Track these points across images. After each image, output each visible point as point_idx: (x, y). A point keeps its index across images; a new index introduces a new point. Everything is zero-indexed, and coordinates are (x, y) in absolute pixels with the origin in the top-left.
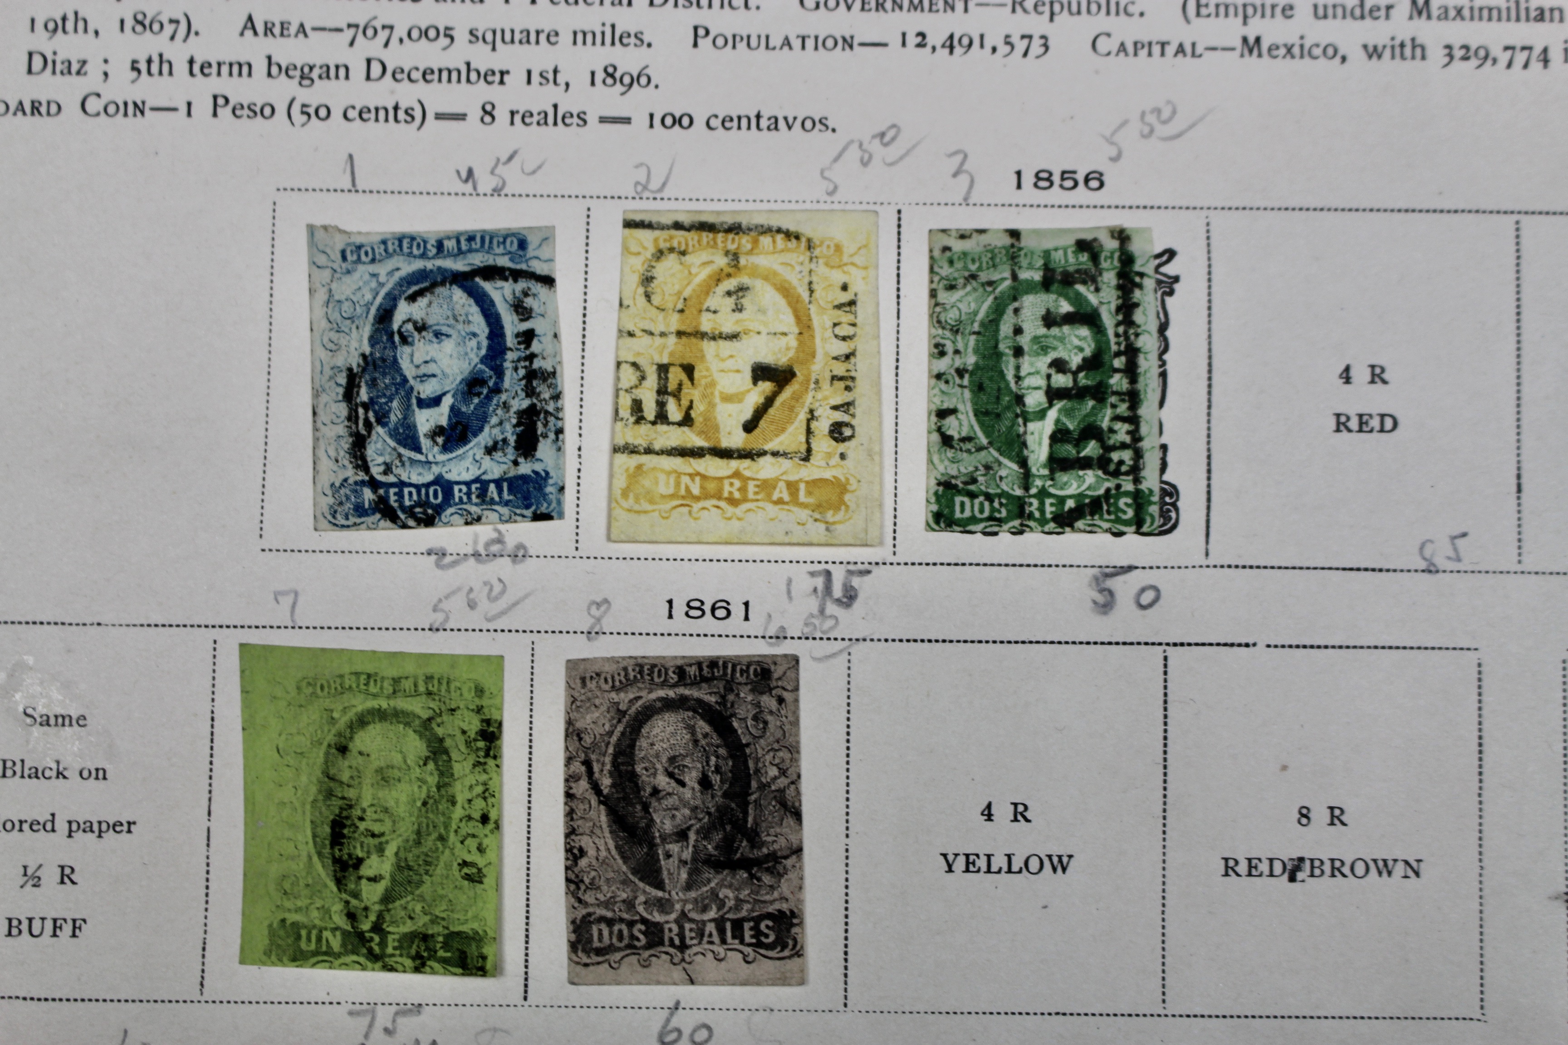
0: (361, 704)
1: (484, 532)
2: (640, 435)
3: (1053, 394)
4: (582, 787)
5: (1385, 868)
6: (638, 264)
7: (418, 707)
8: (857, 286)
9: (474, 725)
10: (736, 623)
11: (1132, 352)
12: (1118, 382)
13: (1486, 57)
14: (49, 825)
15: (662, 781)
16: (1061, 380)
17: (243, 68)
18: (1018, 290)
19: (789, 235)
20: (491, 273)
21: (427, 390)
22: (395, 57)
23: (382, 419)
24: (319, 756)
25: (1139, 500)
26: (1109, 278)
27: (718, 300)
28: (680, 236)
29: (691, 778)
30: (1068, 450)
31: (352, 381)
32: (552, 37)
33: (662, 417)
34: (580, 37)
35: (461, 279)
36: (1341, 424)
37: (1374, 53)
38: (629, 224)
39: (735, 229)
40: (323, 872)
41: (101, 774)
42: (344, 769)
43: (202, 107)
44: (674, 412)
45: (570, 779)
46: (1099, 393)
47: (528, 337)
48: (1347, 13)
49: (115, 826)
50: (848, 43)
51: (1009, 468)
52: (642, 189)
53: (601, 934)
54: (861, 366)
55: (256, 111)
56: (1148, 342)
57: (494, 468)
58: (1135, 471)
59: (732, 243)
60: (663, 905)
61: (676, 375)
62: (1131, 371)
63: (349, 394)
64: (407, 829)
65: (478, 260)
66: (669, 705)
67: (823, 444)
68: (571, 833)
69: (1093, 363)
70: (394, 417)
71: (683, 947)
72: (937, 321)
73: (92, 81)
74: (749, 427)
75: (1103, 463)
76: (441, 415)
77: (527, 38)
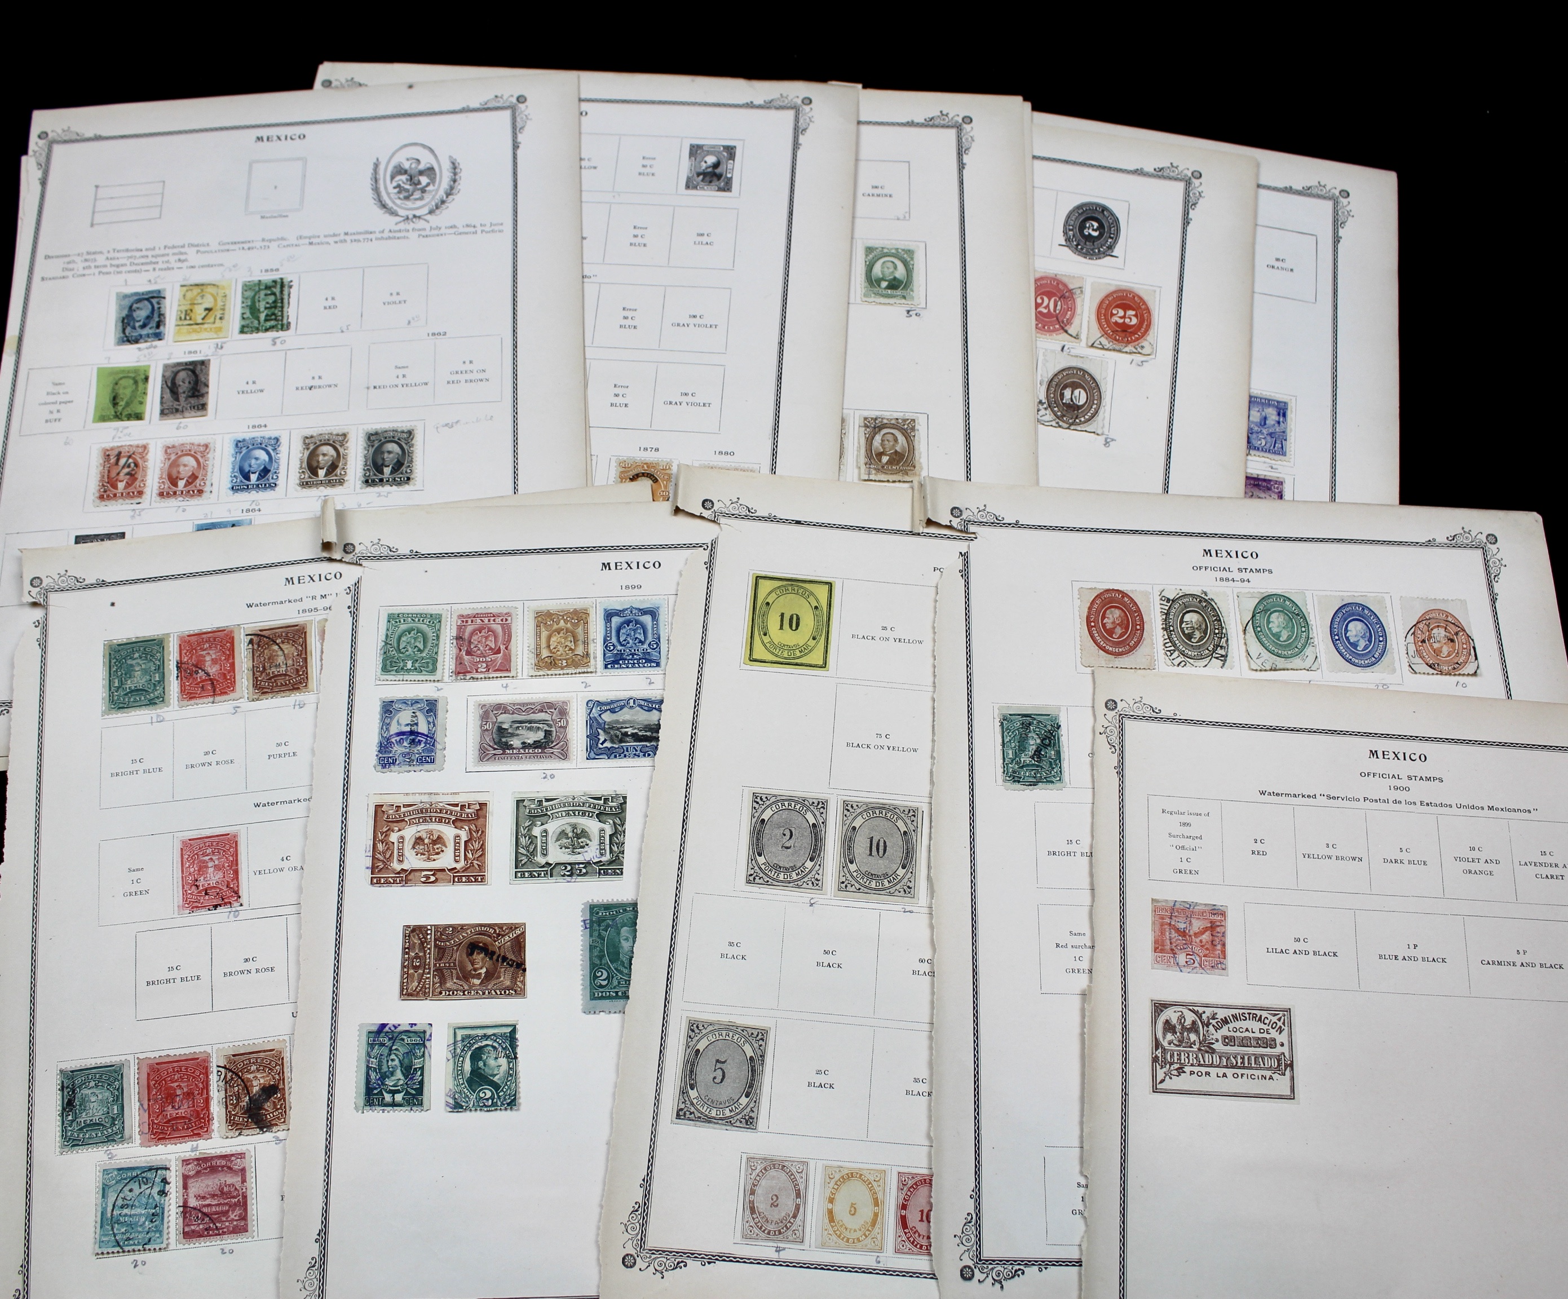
0: (122, 375)
1: (148, 344)
2: (180, 323)
3: (266, 308)
4: (165, 386)
5: (330, 386)
6: (183, 293)
7: (132, 375)
8: (227, 292)
9: (143, 377)
10: (198, 354)
11: (282, 299)
12: (279, 305)
13: (359, 241)
14: (55, 403)
15: (181, 383)
16: (268, 306)
17: (105, 266)
18: (260, 290)
19: (214, 285)
20: (153, 297)
21: (138, 319)
22: (136, 261)
23: (129, 325)
24: (112, 385)
25: (282, 325)
26: (279, 286)
27: (199, 298)
28: (191, 288)
29: (187, 382)
30: (268, 318)
31: (123, 319)
32: (168, 255)
33: (185, 319)
34: (174, 254)
35: (148, 299)
36: (325, 308)
37: (336, 242)
38: (182, 286)
39: (203, 285)
40: (111, 406)
41: (67, 393)
42: (117, 387)
43: (97, 274)
44: (188, 318)
45: (162, 385)
46: (275, 307)
47: (159, 308)
48: (331, 236)
49: (69, 402)
50: (228, 250)
51: (256, 322)
52: (184, 280)
53: (166, 411)
54: (227, 307)
55: (107, 273)
56: (286, 297)
57: (151, 331)
58: (282, 320)
59: (202, 287)
60: (179, 405)
61: (189, 312)
62: (282, 302)
63: (123, 321)
64: (128, 396)
65: (150, 295)
66: (183, 370)
67: (218, 320)
68: (162, 394)
69: (275, 302)
70: (132, 324)
71: (183, 411)
72: (243, 297)
73: (75, 271)
74: (203, 319)
75: (275, 319)
76: (141, 323)
77: (163, 255)
